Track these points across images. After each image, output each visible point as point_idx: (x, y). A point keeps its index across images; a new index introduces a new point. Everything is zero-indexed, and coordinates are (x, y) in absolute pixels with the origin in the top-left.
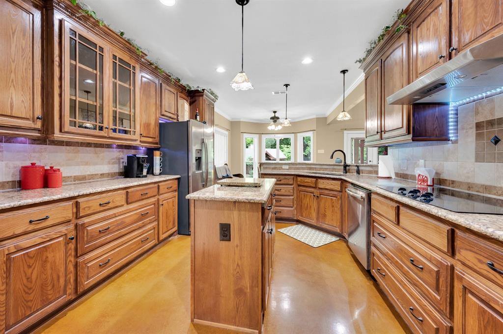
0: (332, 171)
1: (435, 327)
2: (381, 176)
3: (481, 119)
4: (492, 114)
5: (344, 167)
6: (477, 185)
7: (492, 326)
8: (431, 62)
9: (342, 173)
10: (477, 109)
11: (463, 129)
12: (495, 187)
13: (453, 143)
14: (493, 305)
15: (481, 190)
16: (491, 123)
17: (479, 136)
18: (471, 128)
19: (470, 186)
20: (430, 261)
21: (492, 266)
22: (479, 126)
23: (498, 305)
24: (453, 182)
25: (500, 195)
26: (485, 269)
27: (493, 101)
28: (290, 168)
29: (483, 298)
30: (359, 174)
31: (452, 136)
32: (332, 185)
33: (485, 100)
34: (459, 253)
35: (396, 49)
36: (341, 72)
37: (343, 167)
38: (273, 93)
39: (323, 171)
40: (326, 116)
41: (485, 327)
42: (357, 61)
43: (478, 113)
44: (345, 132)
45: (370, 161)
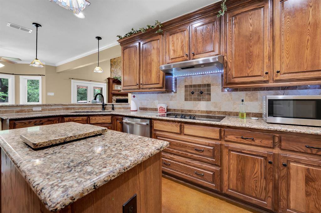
0: (91, 110)
1: (212, 173)
2: (132, 110)
3: (187, 84)
4: (191, 83)
5: (103, 106)
6: (185, 110)
7: (243, 159)
8: (179, 55)
9: (101, 110)
10: (185, 80)
11: (179, 87)
12: (193, 110)
13: (174, 93)
14: (243, 151)
15: (187, 112)
16: (191, 86)
17: (186, 91)
18: (183, 87)
19: (182, 111)
20: (209, 146)
21: (243, 138)
22: (186, 86)
23: (246, 151)
24: (174, 110)
25: (194, 113)
26: (239, 140)
27: (192, 78)
28: (43, 110)
29: (239, 151)
30: (114, 110)
31: (174, 90)
32: (103, 119)
33: (189, 77)
34: (226, 137)
35: (154, 40)
36: (96, 37)
37: (101, 106)
38: (9, 25)
39: (82, 110)
40: (57, 65)
41: (240, 161)
42: (118, 36)
43: (186, 81)
44: (72, 81)
45: (89, 102)
